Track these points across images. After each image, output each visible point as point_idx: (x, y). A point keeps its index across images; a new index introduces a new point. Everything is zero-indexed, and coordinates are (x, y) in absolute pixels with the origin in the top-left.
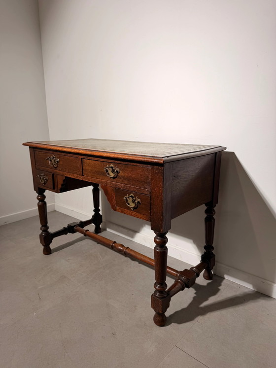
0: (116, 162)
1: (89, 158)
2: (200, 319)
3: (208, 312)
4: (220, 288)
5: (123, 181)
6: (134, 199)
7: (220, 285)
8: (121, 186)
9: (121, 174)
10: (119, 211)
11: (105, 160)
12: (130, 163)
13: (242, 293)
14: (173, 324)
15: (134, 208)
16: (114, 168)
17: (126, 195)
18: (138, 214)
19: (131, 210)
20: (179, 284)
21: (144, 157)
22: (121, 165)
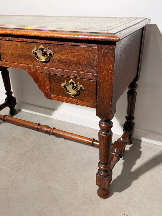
0: (48, 42)
1: (7, 38)
2: (135, 183)
3: (140, 175)
4: (141, 150)
5: (58, 66)
6: (75, 85)
7: (140, 148)
8: (56, 71)
9: (55, 57)
10: (55, 99)
11: (32, 40)
12: (67, 43)
13: (160, 152)
14: (115, 193)
15: (76, 95)
16: (44, 50)
17: (64, 82)
18: (80, 102)
19: (71, 97)
20: (115, 157)
21: (91, 34)
22: (54, 46)
